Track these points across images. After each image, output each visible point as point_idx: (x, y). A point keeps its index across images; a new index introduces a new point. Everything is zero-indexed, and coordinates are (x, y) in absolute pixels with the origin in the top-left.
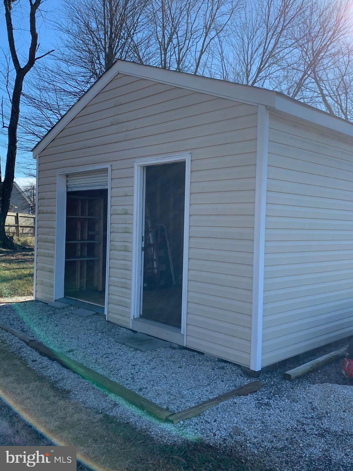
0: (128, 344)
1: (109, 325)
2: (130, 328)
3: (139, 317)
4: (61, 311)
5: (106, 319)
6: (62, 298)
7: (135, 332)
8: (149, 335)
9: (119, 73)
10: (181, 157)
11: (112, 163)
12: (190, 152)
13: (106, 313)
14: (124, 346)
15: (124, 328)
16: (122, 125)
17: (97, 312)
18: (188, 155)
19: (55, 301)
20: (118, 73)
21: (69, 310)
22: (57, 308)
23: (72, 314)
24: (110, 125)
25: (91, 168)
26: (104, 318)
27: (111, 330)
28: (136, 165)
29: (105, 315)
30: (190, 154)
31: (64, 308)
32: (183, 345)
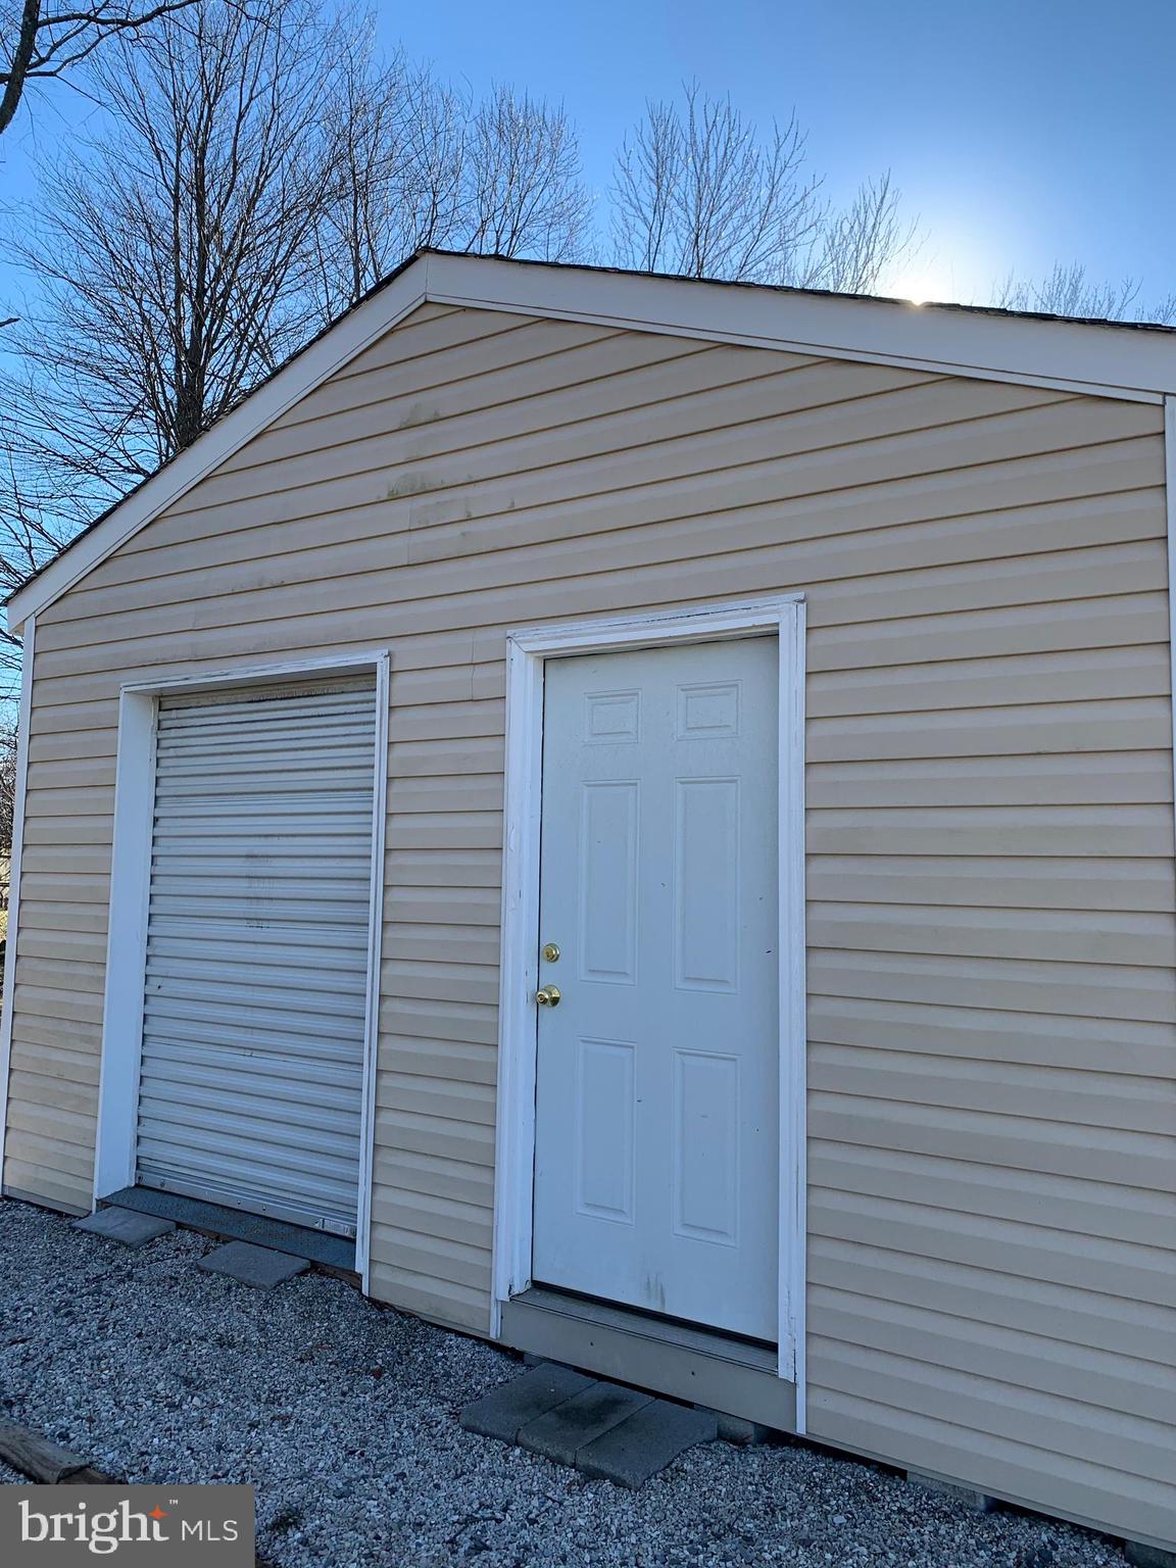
0: (534, 1442)
1: (389, 1328)
2: (493, 1336)
3: (529, 1286)
4: (141, 1257)
5: (360, 1290)
6: (129, 1188)
7: (516, 1356)
8: (601, 1378)
9: (426, 302)
10: (753, 615)
11: (392, 645)
12: (801, 595)
13: (361, 1266)
14: (517, 1451)
15: (459, 1334)
16: (446, 496)
17: (312, 1262)
18: (790, 609)
19: (103, 1204)
20: (422, 301)
21: (179, 1249)
22: (121, 1243)
23: (202, 1272)
24: (385, 497)
25: (289, 666)
26: (354, 1287)
27: (407, 1354)
28: (515, 652)
29: (359, 1277)
30: (802, 601)
31: (150, 1242)
32: (791, 1432)
